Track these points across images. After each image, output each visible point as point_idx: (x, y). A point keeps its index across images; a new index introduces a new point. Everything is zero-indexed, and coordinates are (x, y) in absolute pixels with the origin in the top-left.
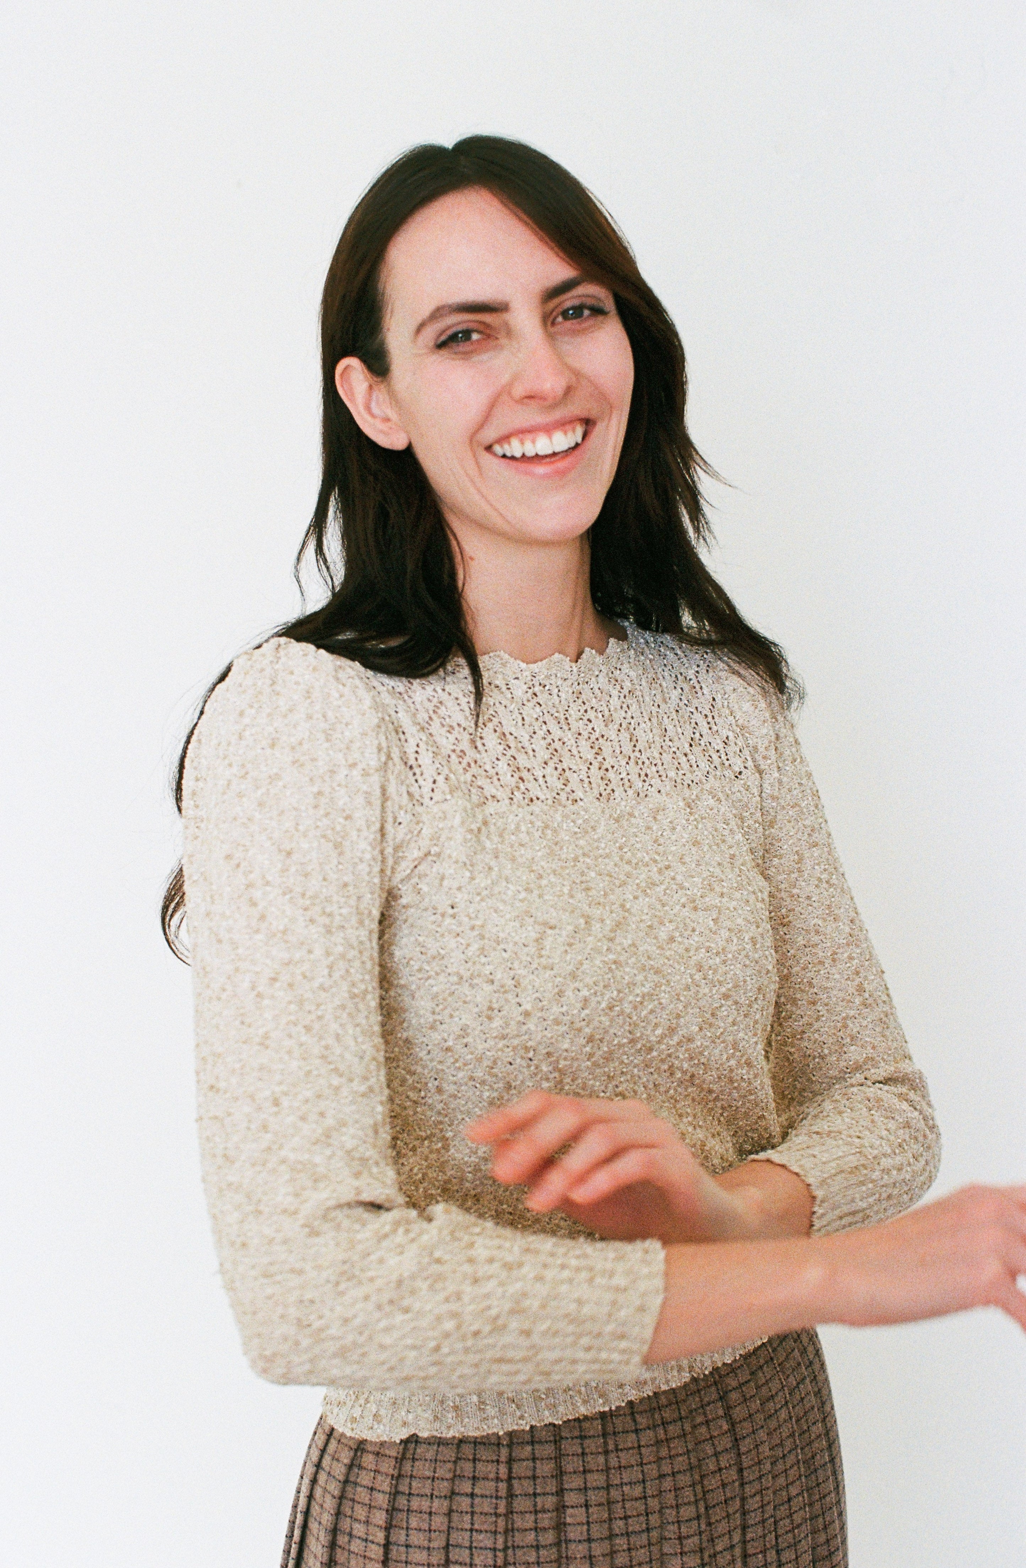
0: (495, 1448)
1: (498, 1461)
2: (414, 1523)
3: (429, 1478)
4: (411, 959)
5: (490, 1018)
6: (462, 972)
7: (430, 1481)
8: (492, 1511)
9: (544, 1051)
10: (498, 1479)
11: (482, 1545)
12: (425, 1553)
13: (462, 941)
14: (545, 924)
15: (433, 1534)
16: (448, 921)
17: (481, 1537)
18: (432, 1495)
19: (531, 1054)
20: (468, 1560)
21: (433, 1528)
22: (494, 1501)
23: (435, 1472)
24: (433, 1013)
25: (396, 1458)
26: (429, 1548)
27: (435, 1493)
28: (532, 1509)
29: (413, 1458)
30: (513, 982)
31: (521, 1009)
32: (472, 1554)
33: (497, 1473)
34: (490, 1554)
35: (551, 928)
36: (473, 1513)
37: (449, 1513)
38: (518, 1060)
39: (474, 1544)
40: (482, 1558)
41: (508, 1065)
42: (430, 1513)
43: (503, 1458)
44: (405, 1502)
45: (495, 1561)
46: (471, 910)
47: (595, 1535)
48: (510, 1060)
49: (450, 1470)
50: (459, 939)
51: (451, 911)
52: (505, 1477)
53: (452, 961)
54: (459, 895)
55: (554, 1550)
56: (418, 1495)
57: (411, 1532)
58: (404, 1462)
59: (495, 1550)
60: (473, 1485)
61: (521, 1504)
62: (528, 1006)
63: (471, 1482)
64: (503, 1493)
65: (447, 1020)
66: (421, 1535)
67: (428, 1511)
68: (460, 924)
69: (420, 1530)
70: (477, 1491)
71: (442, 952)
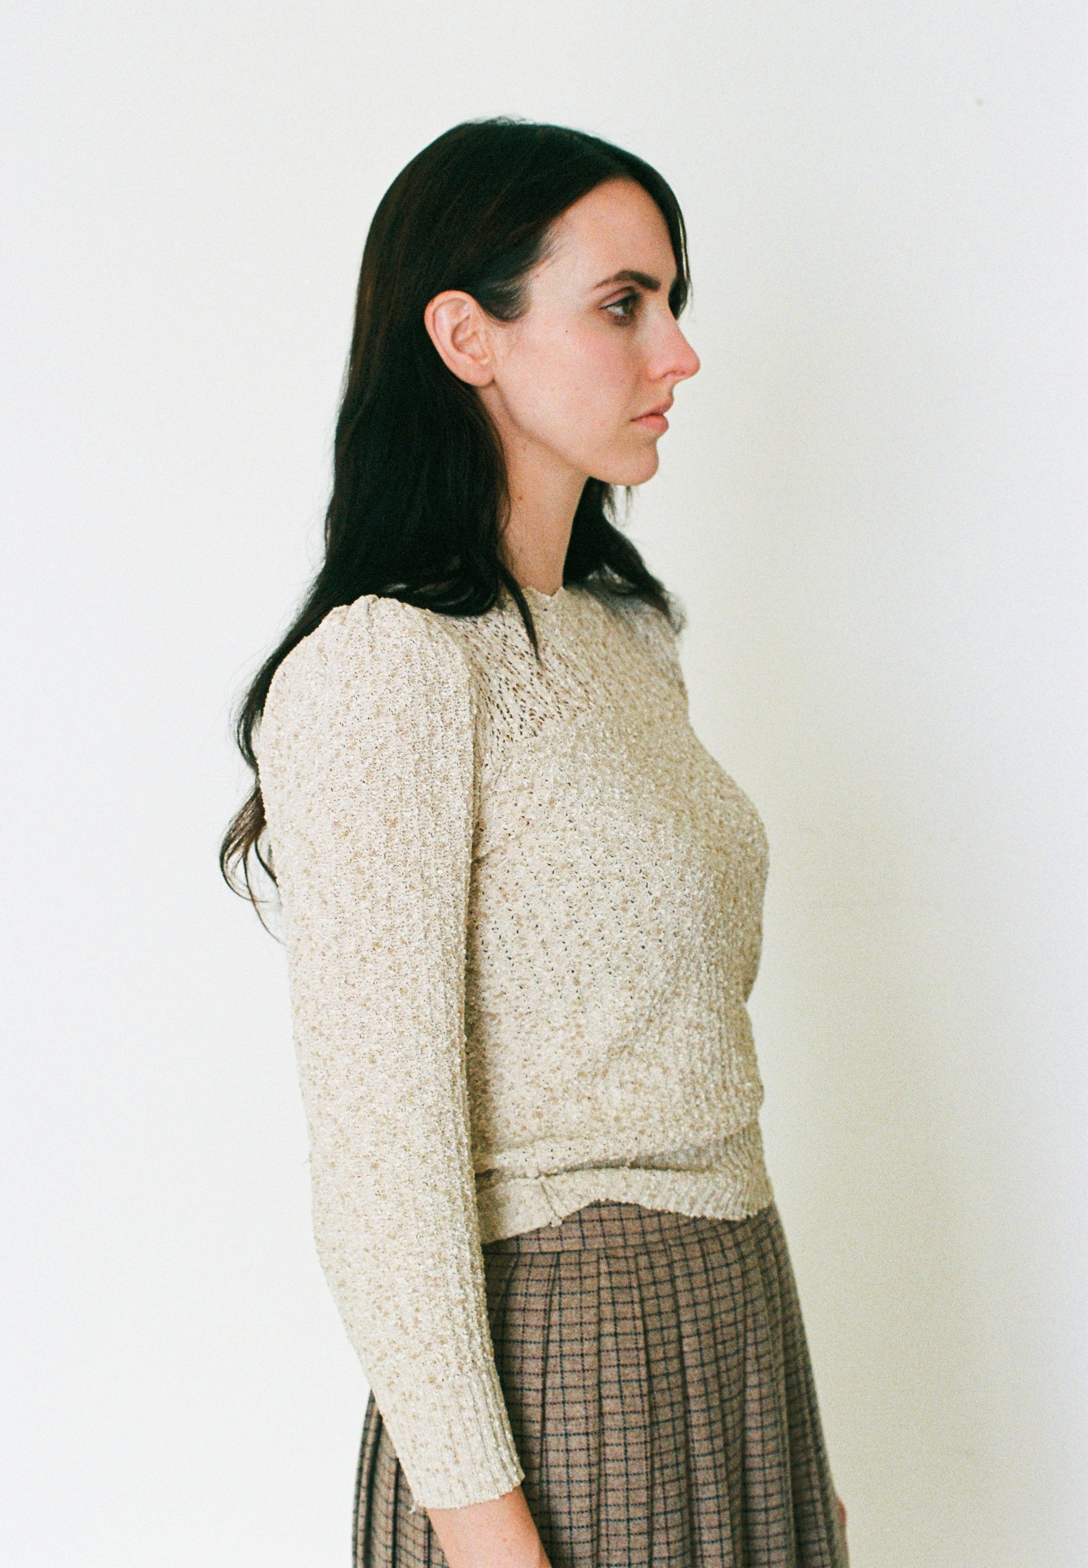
0: (628, 1290)
1: (632, 1302)
2: (567, 1366)
3: (577, 1324)
4: (539, 872)
5: (624, 910)
6: (593, 875)
7: (578, 1326)
8: (634, 1346)
9: (672, 932)
10: (634, 1318)
11: (629, 1378)
12: (581, 1390)
13: (588, 848)
14: (654, 820)
15: (587, 1374)
16: (569, 834)
17: (627, 1371)
18: (582, 1339)
19: (661, 936)
20: (618, 1393)
21: (586, 1367)
22: (634, 1337)
23: (582, 1318)
24: (568, 915)
25: (545, 1310)
26: (584, 1387)
27: (585, 1336)
28: (660, 1342)
29: (560, 1309)
30: (641, 875)
31: (651, 898)
32: (621, 1388)
33: (633, 1313)
34: (635, 1385)
35: (659, 823)
36: (618, 1350)
37: (599, 1353)
38: (650, 943)
39: (622, 1378)
40: (630, 1389)
41: (641, 949)
42: (582, 1355)
43: (636, 1299)
44: (558, 1349)
45: (641, 1390)
46: (589, 820)
47: (706, 1360)
48: (643, 944)
49: (595, 1314)
50: (584, 846)
51: (570, 825)
52: (638, 1314)
53: (581, 866)
54: (574, 810)
55: (679, 1377)
56: (569, 1341)
57: (565, 1374)
58: (552, 1313)
59: (639, 1380)
60: (616, 1325)
61: (654, 1338)
62: (657, 894)
63: (613, 1323)
64: (640, 1329)
65: (583, 918)
66: (575, 1375)
67: (580, 1353)
68: (581, 833)
69: (574, 1371)
70: (619, 1330)
71: (571, 860)
